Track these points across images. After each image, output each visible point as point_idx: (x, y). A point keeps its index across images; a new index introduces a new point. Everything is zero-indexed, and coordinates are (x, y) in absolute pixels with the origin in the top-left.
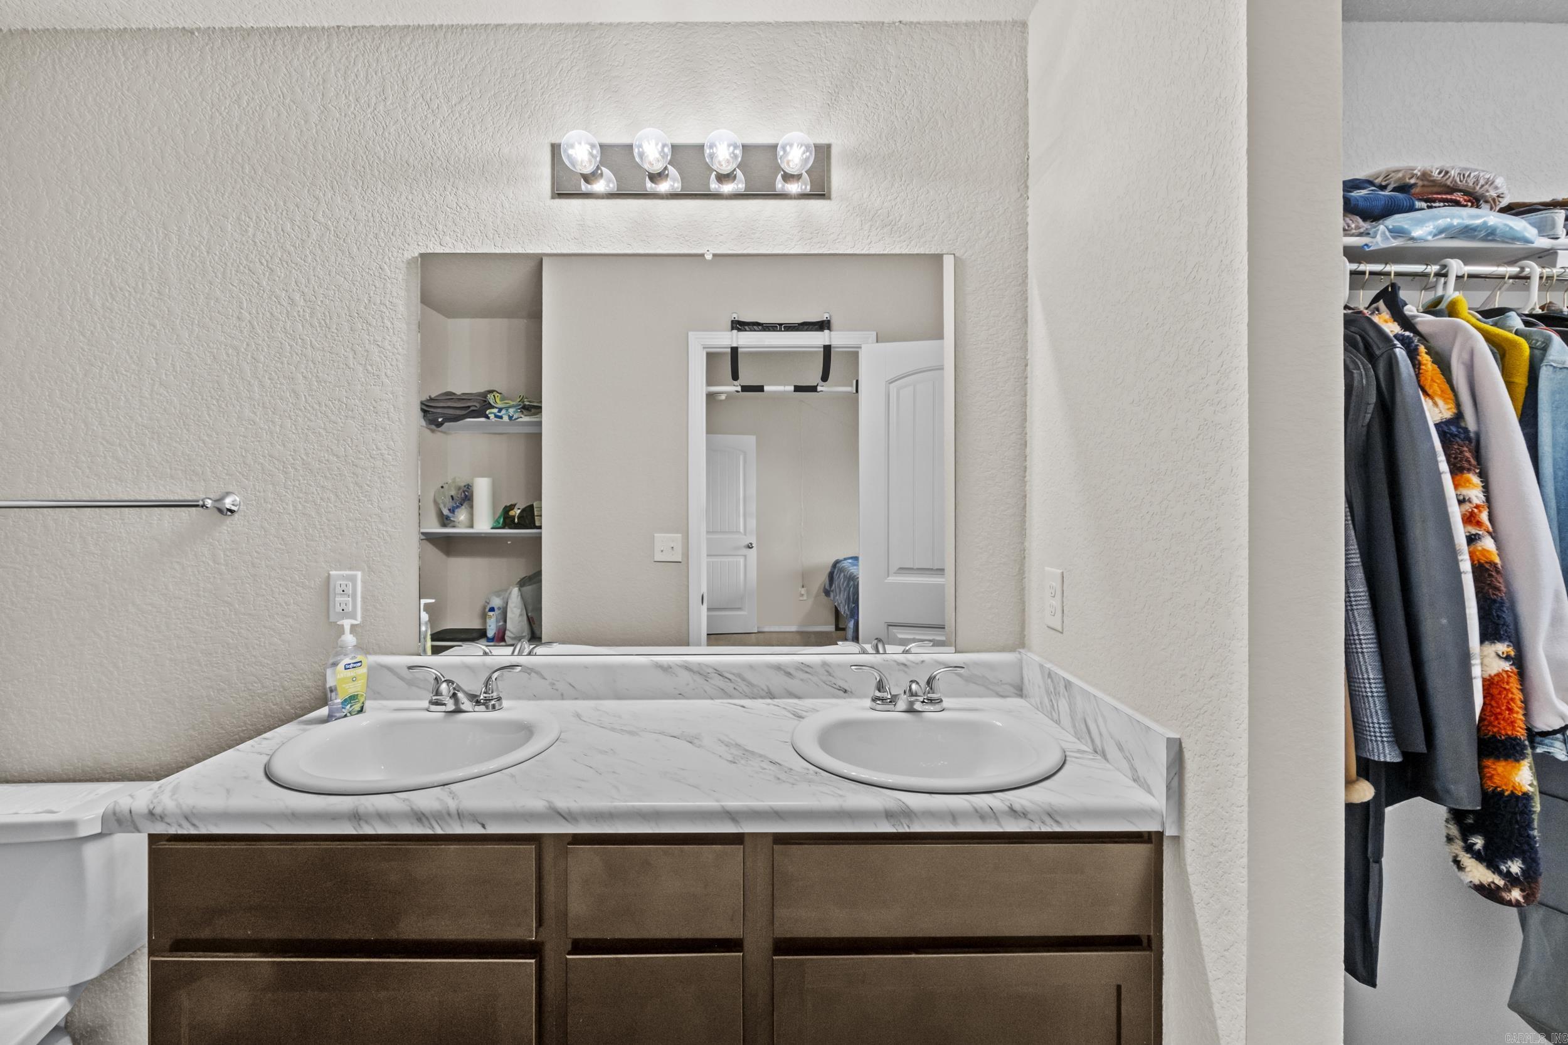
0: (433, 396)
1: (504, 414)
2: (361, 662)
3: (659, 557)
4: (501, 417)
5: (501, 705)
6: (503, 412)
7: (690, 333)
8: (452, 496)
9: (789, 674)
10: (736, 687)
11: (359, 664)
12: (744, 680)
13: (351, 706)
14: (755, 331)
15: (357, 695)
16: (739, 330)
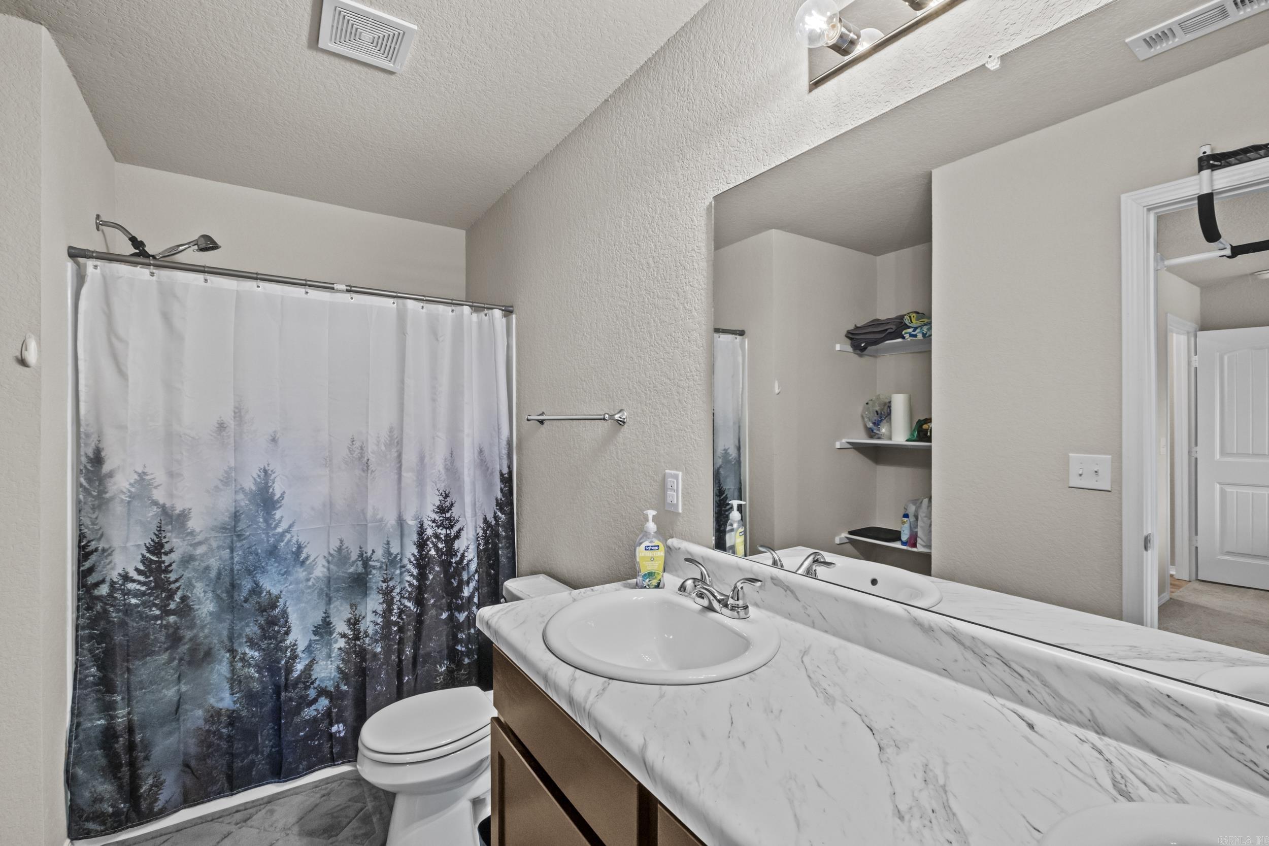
0: (858, 325)
1: (918, 333)
2: (658, 546)
3: (1075, 481)
4: (915, 336)
5: (746, 614)
6: (918, 330)
7: (1123, 197)
8: (877, 411)
9: (1137, 706)
10: (1031, 690)
11: (656, 548)
12: (1045, 684)
13: (649, 581)
14: (1250, 160)
15: (654, 573)
16: (1213, 168)
